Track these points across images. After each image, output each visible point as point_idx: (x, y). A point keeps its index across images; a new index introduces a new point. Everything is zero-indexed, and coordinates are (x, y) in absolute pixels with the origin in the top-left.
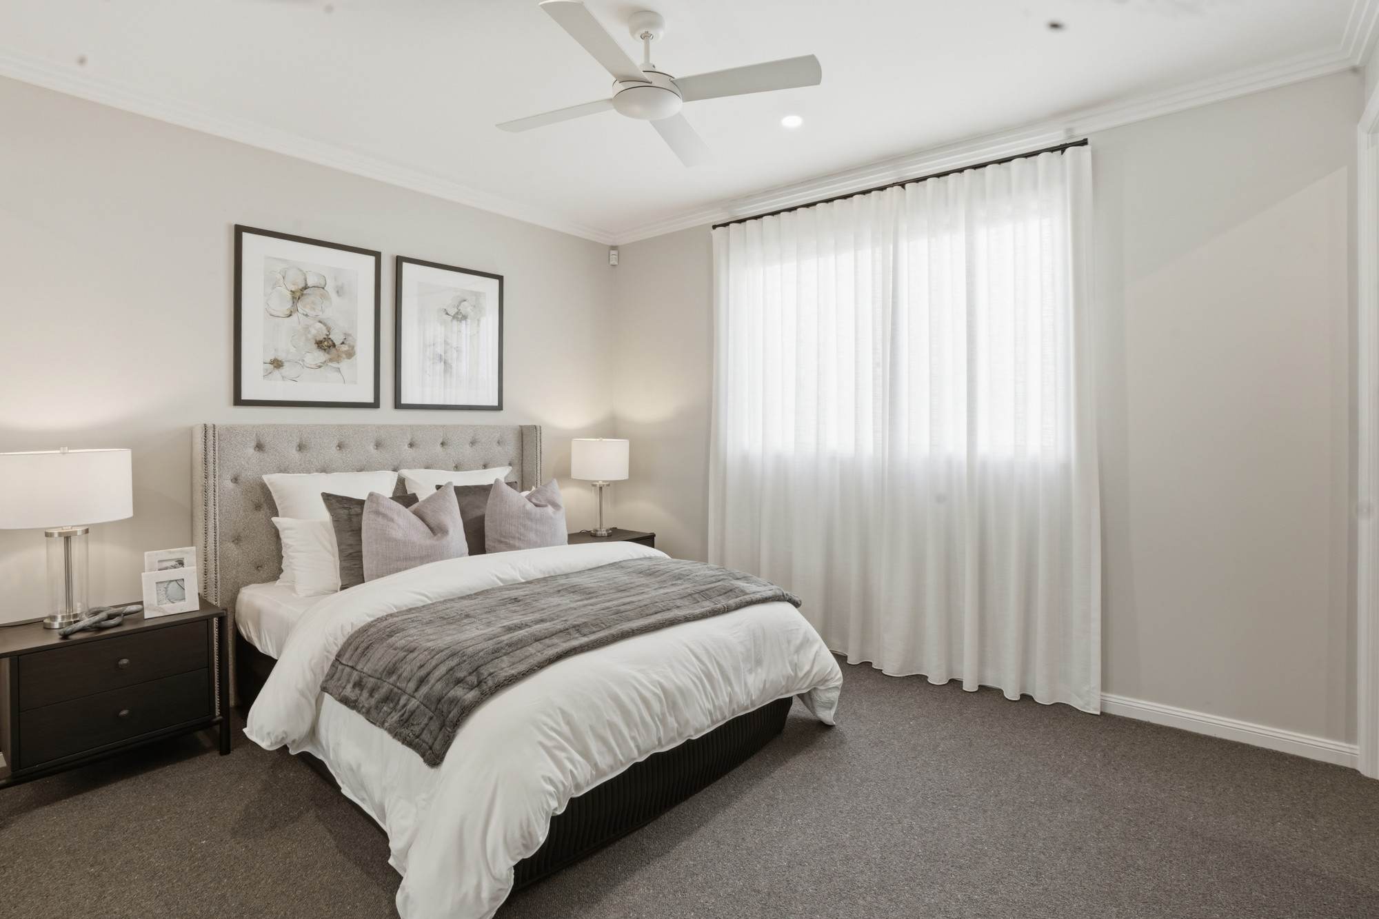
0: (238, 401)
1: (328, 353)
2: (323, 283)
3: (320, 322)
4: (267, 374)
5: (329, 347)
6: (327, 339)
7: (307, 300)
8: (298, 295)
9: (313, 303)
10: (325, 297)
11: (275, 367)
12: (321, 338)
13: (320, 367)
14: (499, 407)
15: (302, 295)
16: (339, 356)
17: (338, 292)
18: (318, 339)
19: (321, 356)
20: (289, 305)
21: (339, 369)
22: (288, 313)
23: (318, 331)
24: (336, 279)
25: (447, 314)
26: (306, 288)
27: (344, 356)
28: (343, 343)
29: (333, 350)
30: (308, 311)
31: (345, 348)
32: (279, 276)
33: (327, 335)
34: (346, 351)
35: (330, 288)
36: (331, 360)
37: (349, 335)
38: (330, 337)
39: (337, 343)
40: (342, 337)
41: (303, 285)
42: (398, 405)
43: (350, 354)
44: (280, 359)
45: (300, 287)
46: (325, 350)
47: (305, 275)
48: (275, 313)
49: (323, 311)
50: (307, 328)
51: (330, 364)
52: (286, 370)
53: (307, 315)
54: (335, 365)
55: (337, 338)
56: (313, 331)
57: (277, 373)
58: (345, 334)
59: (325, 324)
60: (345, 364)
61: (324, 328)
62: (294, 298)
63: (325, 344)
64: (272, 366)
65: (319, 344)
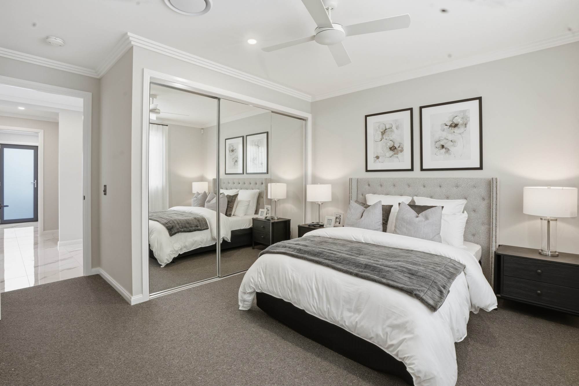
0: (367, 171)
1: (394, 152)
2: (391, 126)
3: (391, 141)
4: (375, 161)
5: (394, 149)
6: (393, 146)
7: (386, 133)
8: (383, 133)
9: (388, 134)
10: (392, 131)
11: (377, 158)
12: (391, 146)
13: (391, 157)
14: (481, 168)
15: (385, 132)
16: (397, 152)
17: (397, 128)
18: (390, 147)
19: (391, 153)
20: (380, 137)
21: (398, 157)
22: (381, 140)
23: (390, 144)
24: (396, 124)
25: (446, 125)
26: (386, 130)
27: (399, 152)
28: (399, 147)
29: (395, 150)
30: (387, 138)
31: (400, 149)
32: (378, 128)
33: (393, 145)
34: (400, 150)
35: (394, 128)
36: (395, 154)
37: (401, 144)
38: (394, 145)
39: (397, 147)
40: (399, 145)
41: (385, 129)
42: (422, 169)
43: (402, 151)
44: (378, 156)
45: (384, 130)
46: (393, 150)
47: (385, 125)
48: (376, 141)
49: (392, 136)
50: (386, 144)
51: (394, 155)
52: (380, 159)
53: (386, 139)
54: (396, 156)
55: (397, 146)
56: (388, 144)
57: (377, 160)
58: (400, 143)
59: (392, 141)
60: (400, 155)
61: (392, 142)
62: (382, 134)
63: (393, 149)
64: (376, 158)
65: (391, 148)
